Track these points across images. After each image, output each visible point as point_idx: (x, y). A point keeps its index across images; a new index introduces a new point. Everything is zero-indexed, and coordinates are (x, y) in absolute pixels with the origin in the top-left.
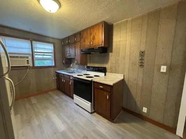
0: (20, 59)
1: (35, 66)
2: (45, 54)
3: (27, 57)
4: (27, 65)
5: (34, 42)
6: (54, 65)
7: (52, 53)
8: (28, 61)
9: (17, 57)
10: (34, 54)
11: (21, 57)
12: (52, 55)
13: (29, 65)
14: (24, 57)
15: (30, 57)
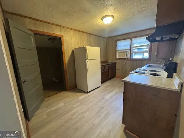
1: (131, 58)
3: (127, 52)
4: (126, 57)
6: (148, 58)
7: (148, 45)
8: (127, 54)
9: (122, 52)
10: (132, 49)
11: (124, 52)
12: (148, 47)
13: (127, 57)
14: (125, 52)
15: (129, 52)
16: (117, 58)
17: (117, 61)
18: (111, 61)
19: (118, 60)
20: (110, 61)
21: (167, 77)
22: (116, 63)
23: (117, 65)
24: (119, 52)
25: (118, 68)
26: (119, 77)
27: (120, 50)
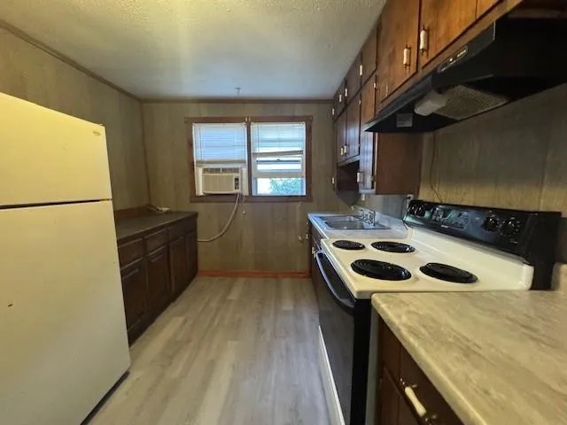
0: (224, 174)
1: (254, 194)
2: (282, 159)
3: (236, 170)
4: (234, 191)
5: (254, 126)
6: (304, 194)
7: (301, 152)
8: (237, 180)
9: (217, 170)
10: (253, 160)
11: (224, 170)
12: (300, 159)
13: (238, 191)
14: (231, 170)
15: (245, 170)
16: (200, 191)
17: (200, 208)
18: (174, 209)
19: (202, 202)
20: (165, 209)
21: (533, 288)
22: (196, 215)
23: (200, 221)
24: (205, 170)
25: (207, 233)
26: (213, 274)
27: (208, 162)
